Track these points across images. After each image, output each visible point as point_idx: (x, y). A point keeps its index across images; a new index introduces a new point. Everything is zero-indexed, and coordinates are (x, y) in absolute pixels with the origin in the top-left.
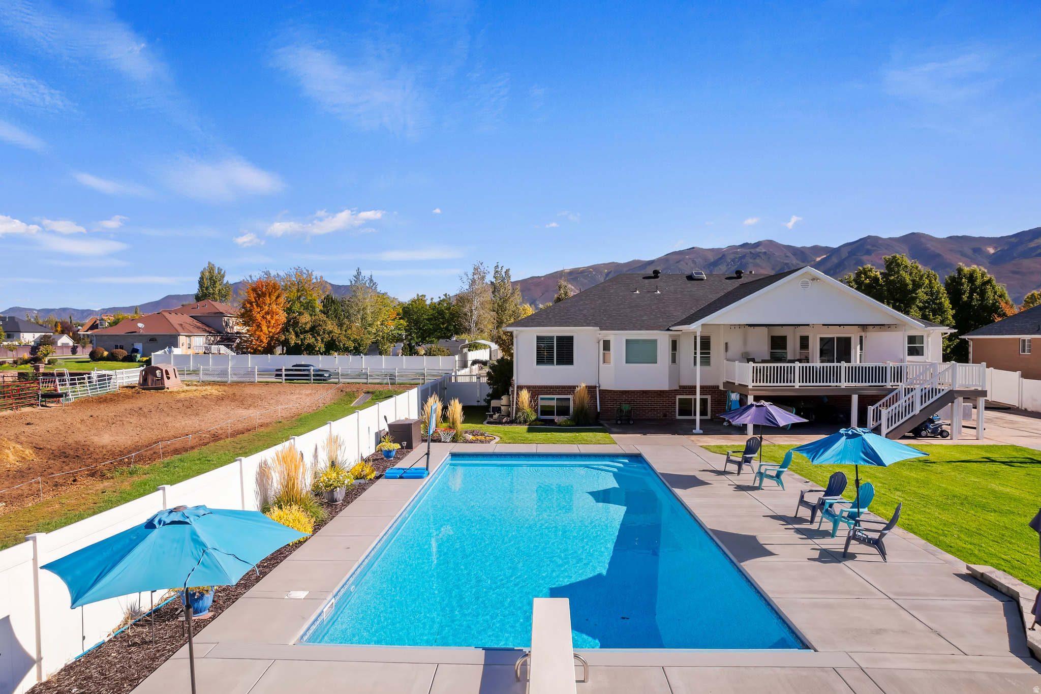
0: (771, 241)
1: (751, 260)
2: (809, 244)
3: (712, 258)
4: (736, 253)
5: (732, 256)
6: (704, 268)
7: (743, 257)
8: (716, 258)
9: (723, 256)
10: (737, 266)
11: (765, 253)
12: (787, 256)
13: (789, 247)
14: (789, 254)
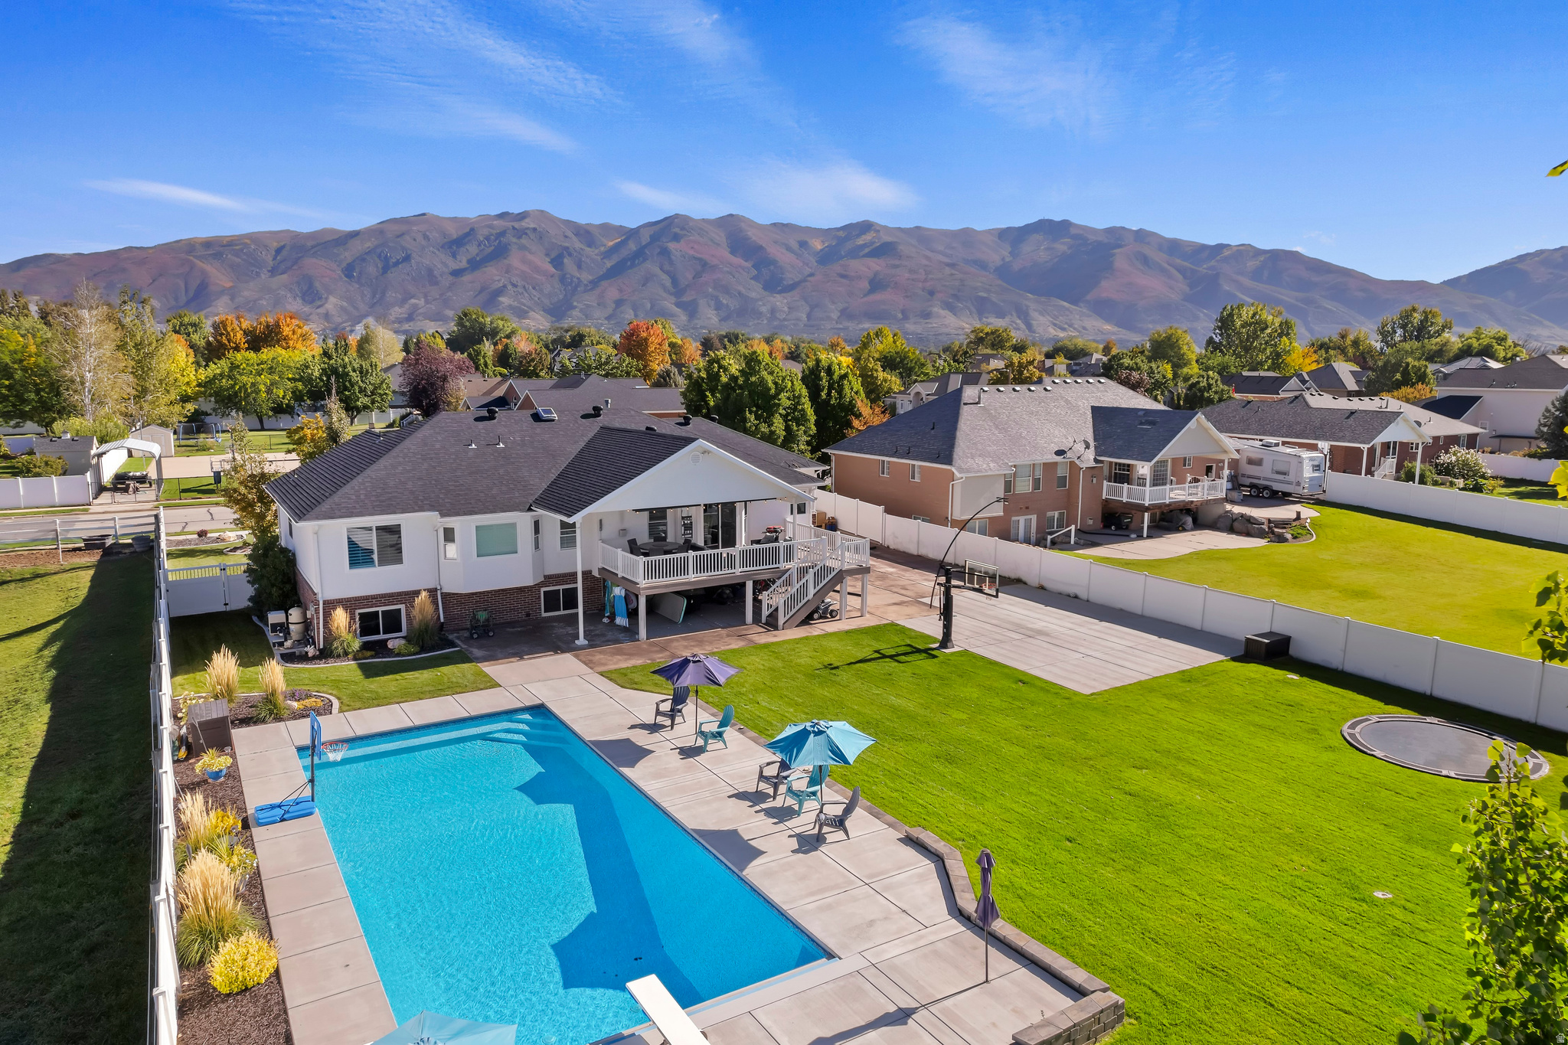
0: (542, 211)
1: (514, 240)
2: (597, 221)
3: (454, 233)
4: (490, 227)
5: (486, 232)
6: (442, 247)
7: (503, 234)
8: (460, 233)
9: (472, 230)
10: (493, 248)
11: (535, 229)
12: (566, 237)
13: (568, 223)
14: (569, 234)
